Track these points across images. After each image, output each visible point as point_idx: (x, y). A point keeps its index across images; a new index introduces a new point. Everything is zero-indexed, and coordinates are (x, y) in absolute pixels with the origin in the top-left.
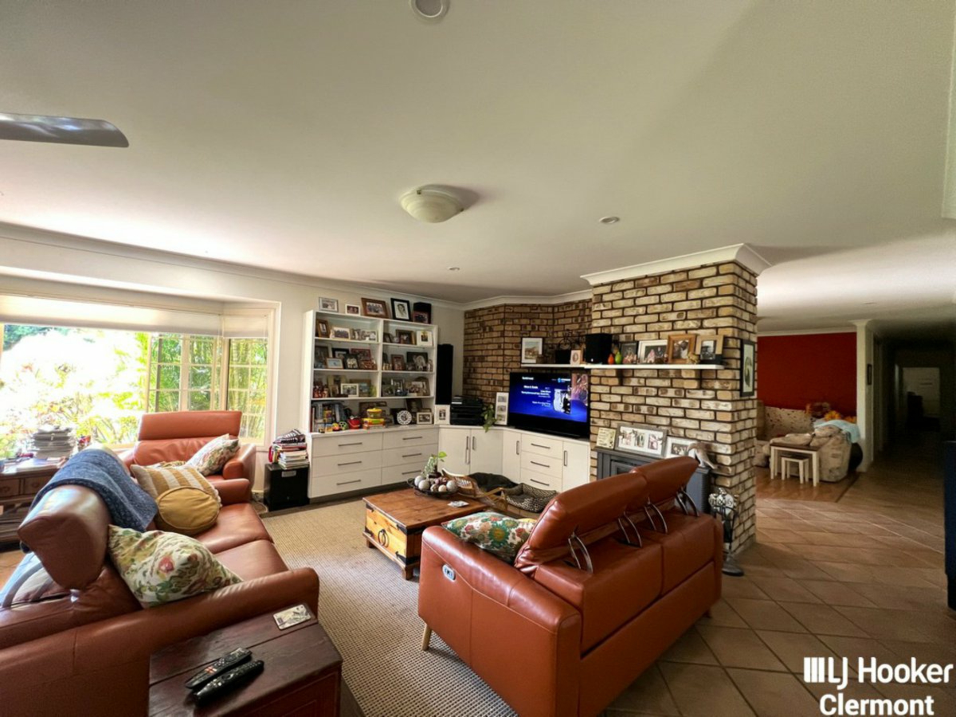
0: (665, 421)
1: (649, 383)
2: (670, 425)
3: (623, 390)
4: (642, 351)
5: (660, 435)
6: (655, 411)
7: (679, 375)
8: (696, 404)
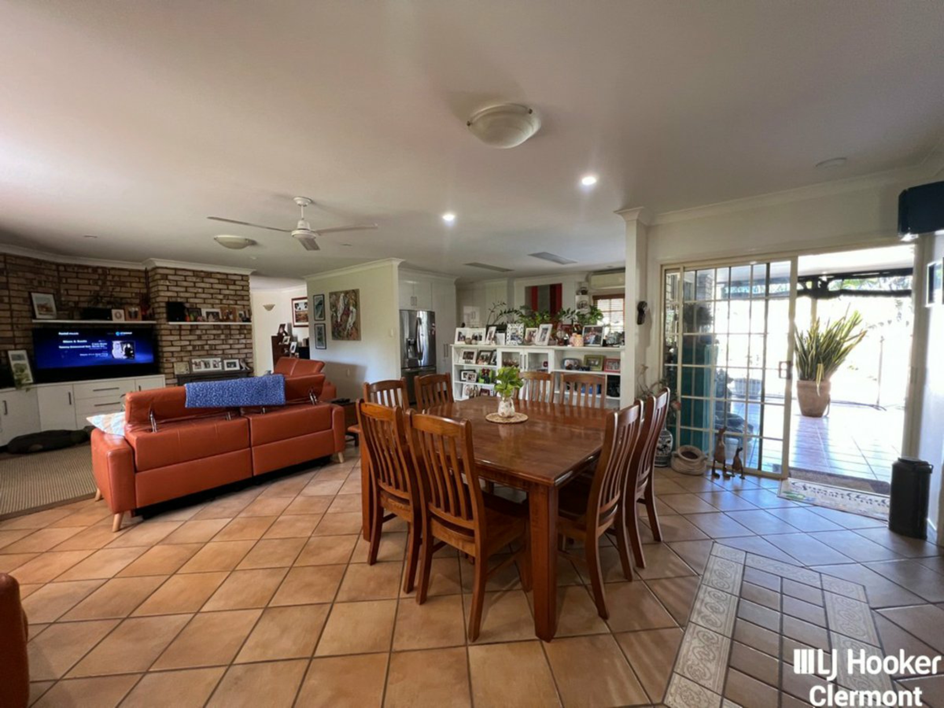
1: (208, 332)
3: (191, 337)
5: (219, 359)
6: (213, 347)
7: (228, 327)
8: (237, 342)
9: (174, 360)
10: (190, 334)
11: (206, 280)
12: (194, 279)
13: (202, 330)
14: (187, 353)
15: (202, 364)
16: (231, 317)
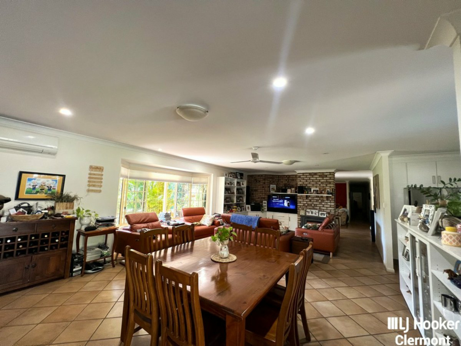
0: (318, 208)
3: (307, 200)
4: (312, 191)
7: (322, 197)
8: (326, 204)
9: (301, 209)
11: (314, 176)
12: (309, 176)
13: (311, 197)
14: (306, 207)
15: (310, 212)
16: (323, 192)
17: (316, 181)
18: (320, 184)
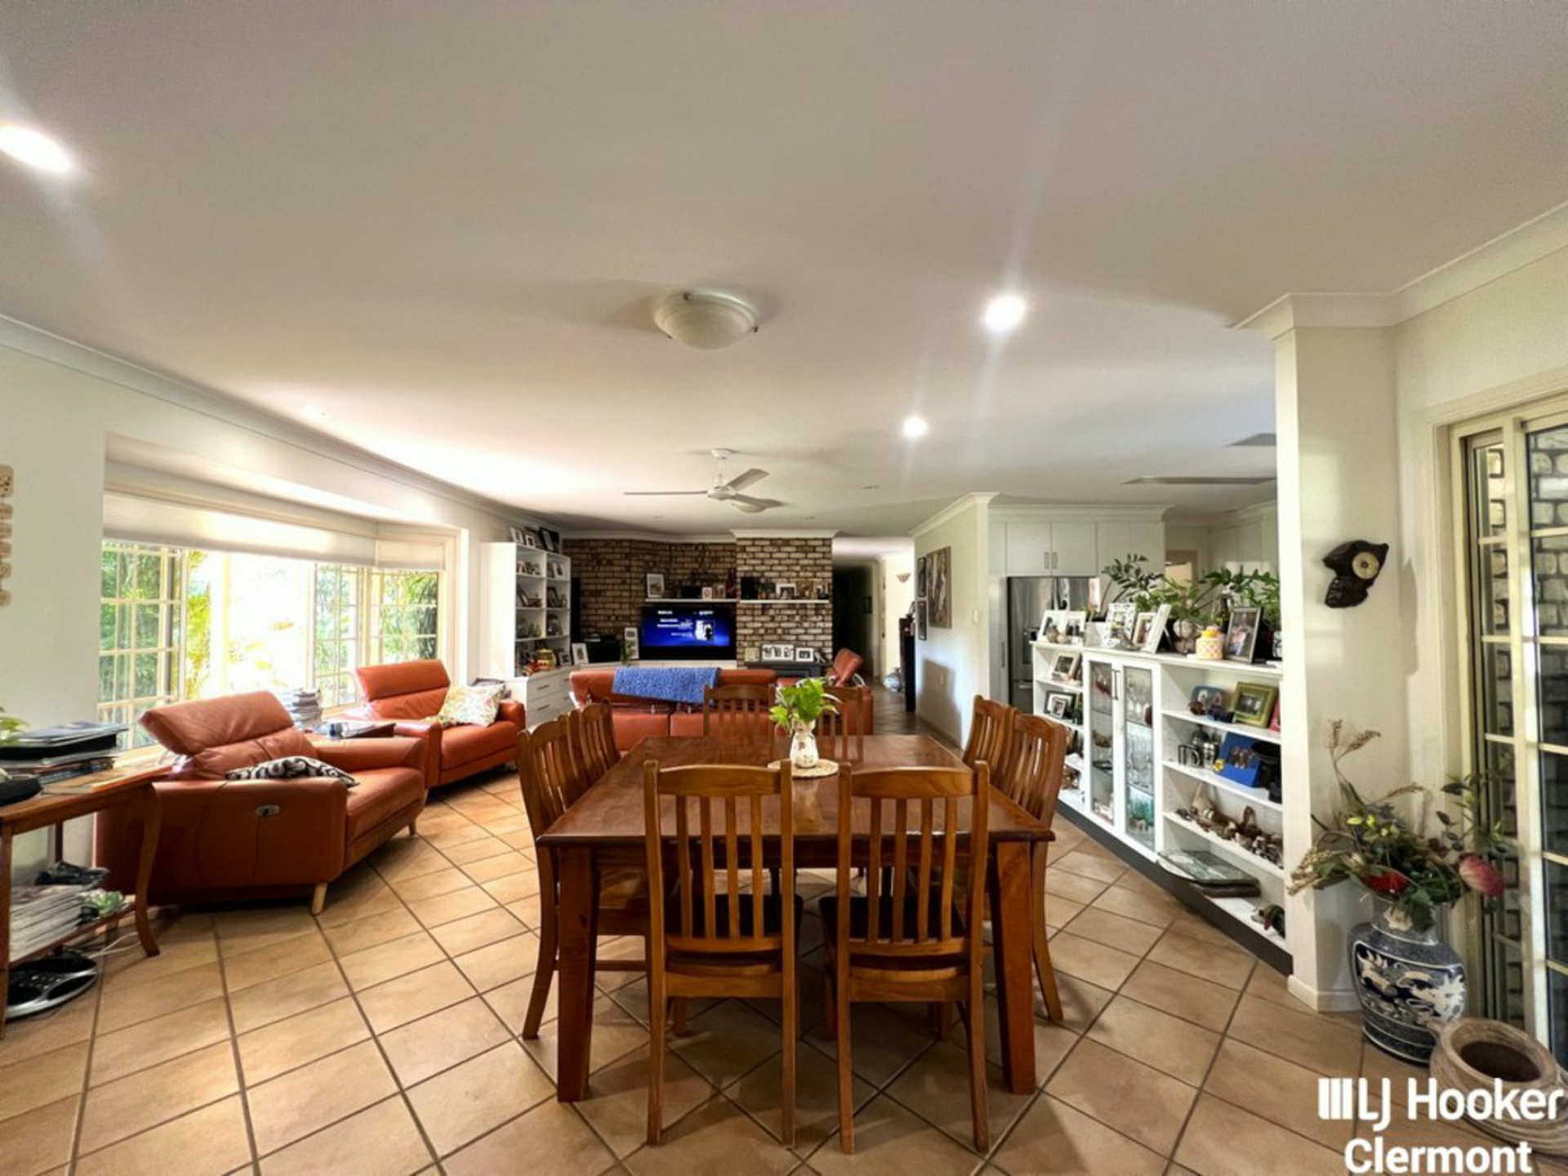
0: (794, 638)
1: (783, 612)
2: (797, 640)
3: (763, 618)
4: (778, 591)
5: (791, 647)
7: (804, 607)
8: (813, 625)
9: (745, 644)
10: (763, 614)
11: (783, 549)
12: (770, 549)
13: (775, 609)
14: (760, 637)
15: (773, 652)
16: (807, 593)
17: (789, 562)
18: (798, 572)
